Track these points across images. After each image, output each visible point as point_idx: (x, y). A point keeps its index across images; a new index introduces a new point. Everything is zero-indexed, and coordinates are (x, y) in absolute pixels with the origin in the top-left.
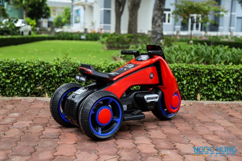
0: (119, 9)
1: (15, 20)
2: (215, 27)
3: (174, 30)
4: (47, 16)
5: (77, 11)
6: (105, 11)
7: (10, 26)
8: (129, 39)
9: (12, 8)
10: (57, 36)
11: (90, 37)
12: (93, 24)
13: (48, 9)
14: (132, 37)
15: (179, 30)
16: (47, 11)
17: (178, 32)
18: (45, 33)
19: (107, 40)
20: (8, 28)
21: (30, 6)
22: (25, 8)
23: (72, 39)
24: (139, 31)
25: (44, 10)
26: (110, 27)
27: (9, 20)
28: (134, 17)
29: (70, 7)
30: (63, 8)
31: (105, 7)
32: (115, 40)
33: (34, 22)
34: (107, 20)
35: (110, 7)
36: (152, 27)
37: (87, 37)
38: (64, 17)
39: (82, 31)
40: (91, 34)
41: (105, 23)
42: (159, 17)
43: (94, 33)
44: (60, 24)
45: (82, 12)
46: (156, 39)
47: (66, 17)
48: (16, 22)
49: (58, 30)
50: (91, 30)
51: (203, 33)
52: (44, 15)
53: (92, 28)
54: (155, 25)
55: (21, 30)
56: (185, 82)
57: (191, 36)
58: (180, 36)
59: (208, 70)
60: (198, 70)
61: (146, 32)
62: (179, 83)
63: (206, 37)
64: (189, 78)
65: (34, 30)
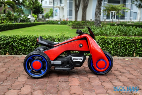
0: (77, 9)
3: (103, 19)
4: (42, 13)
5: (56, 10)
6: (69, 10)
7: (25, 18)
8: (83, 23)
9: (26, 9)
10: (47, 23)
11: (62, 23)
12: (64, 16)
14: (84, 23)
15: (106, 19)
16: (42, 10)
17: (105, 20)
18: (41, 21)
19: (72, 24)
20: (24, 19)
21: (34, 8)
22: (32, 9)
23: (54, 24)
24: (87, 20)
25: (40, 10)
26: (72, 18)
27: (25, 15)
28: (84, 13)
29: (53, 8)
30: (49, 9)
31: (69, 8)
32: (76, 24)
33: (36, 16)
34: (70, 14)
35: (72, 8)
36: (95, 18)
37: (61, 23)
38: (50, 13)
39: (59, 20)
40: (63, 21)
41: (69, 16)
42: (99, 12)
43: (65, 21)
44: (48, 16)
45: (58, 10)
46: (97, 23)
47: (51, 13)
48: (28, 16)
49: (47, 20)
50: (63, 19)
51: (117, 20)
52: (40, 13)
53: (63, 18)
54: (97, 16)
55: (30, 20)
56: (127, 47)
57: (112, 22)
58: (106, 22)
59: (140, 40)
60: (135, 40)
61: (90, 20)
62: (124, 47)
63: (119, 22)
64: (129, 44)
65: (36, 20)
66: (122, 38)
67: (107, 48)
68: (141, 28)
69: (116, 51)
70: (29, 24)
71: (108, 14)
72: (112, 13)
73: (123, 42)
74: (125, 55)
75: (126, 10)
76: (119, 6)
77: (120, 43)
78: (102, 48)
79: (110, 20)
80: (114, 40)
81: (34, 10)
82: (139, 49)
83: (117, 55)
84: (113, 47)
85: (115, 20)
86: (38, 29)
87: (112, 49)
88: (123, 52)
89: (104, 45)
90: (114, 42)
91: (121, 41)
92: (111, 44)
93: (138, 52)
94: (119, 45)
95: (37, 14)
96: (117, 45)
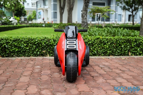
0: (62, 11)
1: (10, 17)
2: (108, 19)
3: (89, 21)
4: (25, 15)
5: (39, 12)
6: (54, 12)
9: (7, 11)
10: (30, 25)
11: (47, 25)
12: (48, 19)
13: (25, 12)
15: (91, 21)
17: (91, 22)
18: (24, 24)
19: (58, 27)
20: (6, 22)
21: (16, 10)
22: (13, 11)
23: (38, 27)
24: (73, 22)
25: (23, 12)
26: (57, 20)
27: (6, 18)
28: (70, 15)
29: (36, 10)
30: (32, 11)
31: (54, 10)
32: (62, 26)
33: (18, 18)
34: (55, 16)
35: (56, 10)
36: (82, 19)
37: (45, 25)
38: (32, 16)
39: (43, 22)
40: (47, 24)
41: (54, 18)
42: (85, 14)
43: (49, 23)
44: (30, 19)
45: (42, 13)
46: (84, 25)
47: (34, 16)
48: (10, 18)
49: (30, 22)
51: (103, 22)
52: (23, 15)
53: (47, 21)
54: (83, 18)
55: (12, 22)
56: (123, 46)
57: (98, 24)
58: (92, 24)
59: (135, 39)
60: (130, 39)
61: (75, 23)
62: (120, 47)
63: (104, 24)
64: (125, 44)
65: (18, 22)
66: (118, 38)
67: (103, 48)
68: (128, 29)
69: (112, 51)
70: (12, 27)
71: (93, 16)
72: (97, 15)
73: (118, 42)
74: (121, 55)
75: (111, 13)
76: (105, 8)
77: (115, 43)
78: (98, 48)
79: (96, 22)
80: (110, 40)
81: (16, 12)
82: (134, 48)
83: (113, 55)
84: (109, 47)
85: (100, 22)
86: (23, 32)
87: (108, 49)
88: (119, 51)
89: (100, 44)
90: (110, 42)
91: (117, 41)
92: (107, 44)
93: (133, 52)
94: (115, 45)
95: (19, 16)
96: (112, 44)
